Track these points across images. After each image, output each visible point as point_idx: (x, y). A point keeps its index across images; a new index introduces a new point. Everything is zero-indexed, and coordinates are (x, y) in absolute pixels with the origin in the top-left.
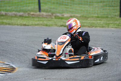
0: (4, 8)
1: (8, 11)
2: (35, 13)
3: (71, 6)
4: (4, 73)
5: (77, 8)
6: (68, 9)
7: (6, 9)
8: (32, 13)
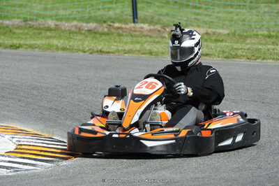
0: (54, 12)
1: (61, 20)
2: (123, 26)
3: (206, 9)
4: (52, 161)
5: (220, 15)
6: (198, 17)
7: (56, 16)
8: (117, 25)
